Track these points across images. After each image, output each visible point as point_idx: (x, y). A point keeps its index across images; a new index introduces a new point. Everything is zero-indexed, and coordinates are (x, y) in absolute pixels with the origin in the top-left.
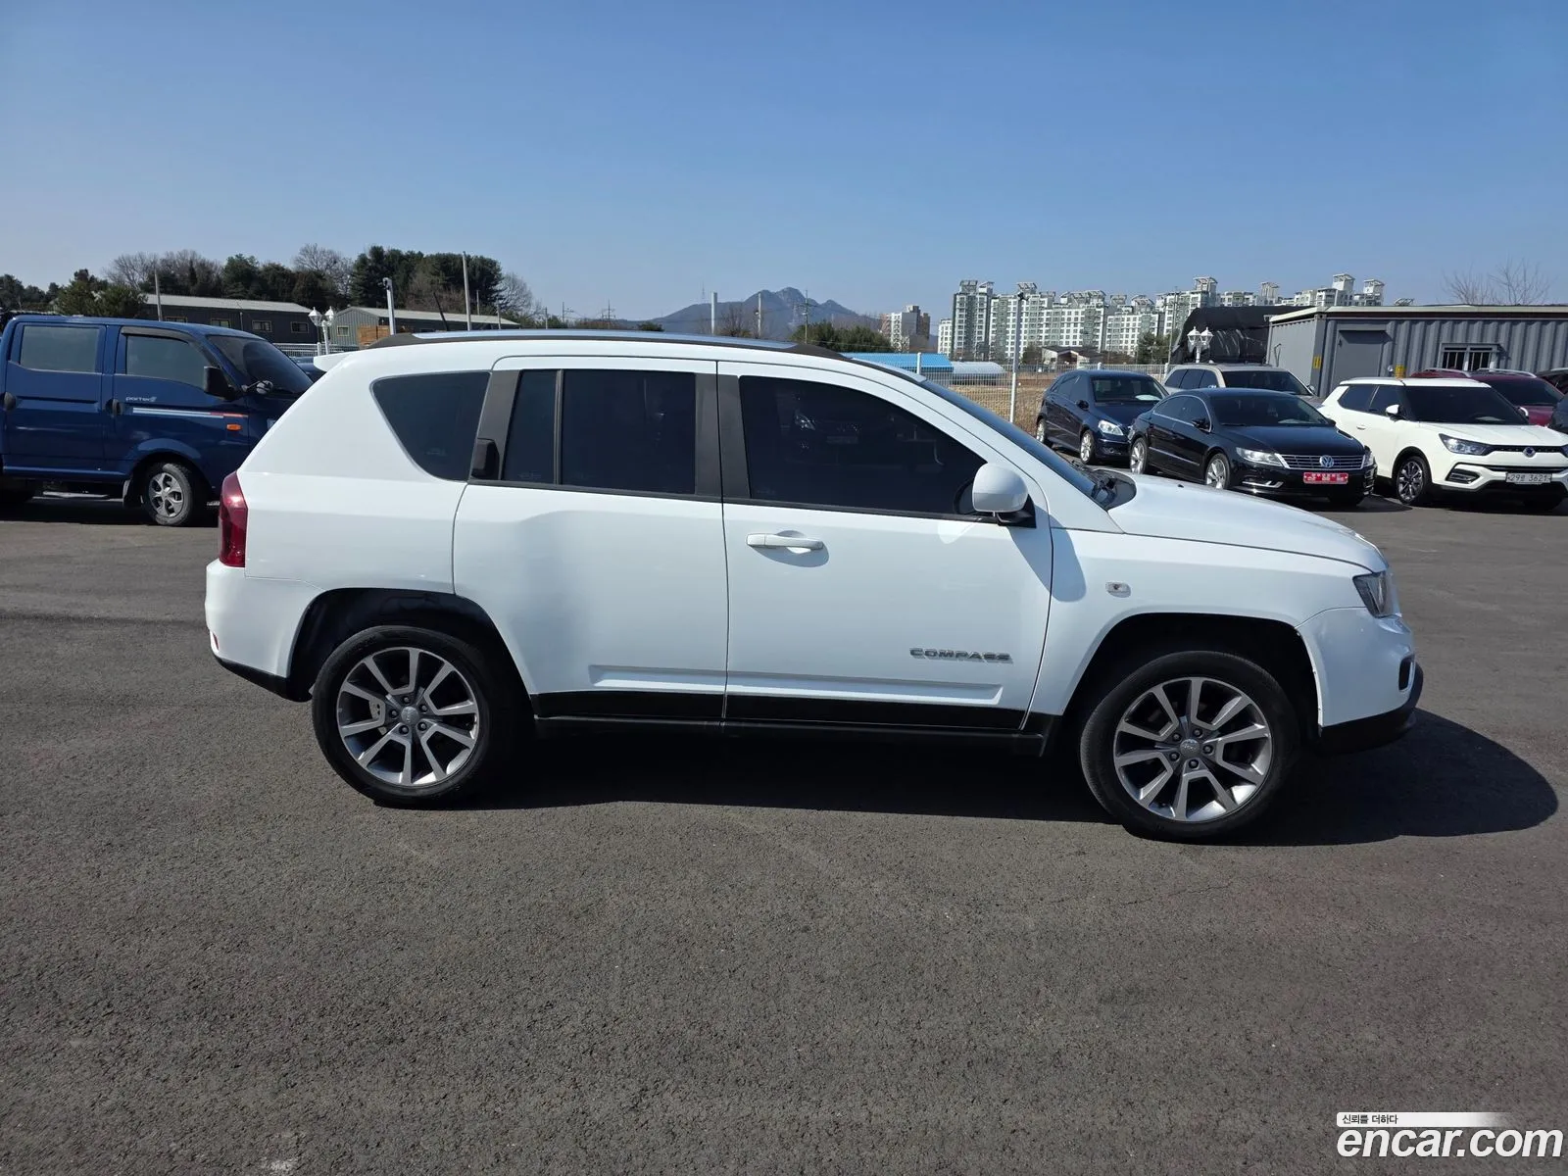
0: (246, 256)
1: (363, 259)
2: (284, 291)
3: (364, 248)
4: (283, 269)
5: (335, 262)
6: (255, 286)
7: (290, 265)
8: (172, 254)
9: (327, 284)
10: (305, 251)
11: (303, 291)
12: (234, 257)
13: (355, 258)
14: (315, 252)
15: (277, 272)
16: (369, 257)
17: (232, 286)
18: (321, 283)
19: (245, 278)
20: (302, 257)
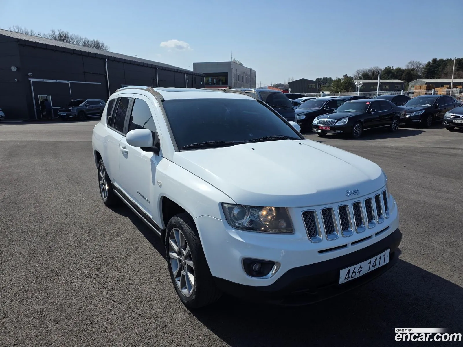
0: (391, 66)
1: (429, 63)
2: (399, 76)
3: (430, 60)
4: (401, 69)
5: (420, 65)
6: (391, 75)
7: (404, 67)
8: (371, 68)
9: (415, 73)
10: (410, 63)
11: (406, 75)
12: (387, 67)
13: (426, 63)
14: (413, 62)
15: (399, 70)
16: (431, 62)
17: (384, 76)
18: (412, 72)
19: (389, 73)
20: (409, 64)
